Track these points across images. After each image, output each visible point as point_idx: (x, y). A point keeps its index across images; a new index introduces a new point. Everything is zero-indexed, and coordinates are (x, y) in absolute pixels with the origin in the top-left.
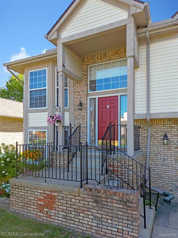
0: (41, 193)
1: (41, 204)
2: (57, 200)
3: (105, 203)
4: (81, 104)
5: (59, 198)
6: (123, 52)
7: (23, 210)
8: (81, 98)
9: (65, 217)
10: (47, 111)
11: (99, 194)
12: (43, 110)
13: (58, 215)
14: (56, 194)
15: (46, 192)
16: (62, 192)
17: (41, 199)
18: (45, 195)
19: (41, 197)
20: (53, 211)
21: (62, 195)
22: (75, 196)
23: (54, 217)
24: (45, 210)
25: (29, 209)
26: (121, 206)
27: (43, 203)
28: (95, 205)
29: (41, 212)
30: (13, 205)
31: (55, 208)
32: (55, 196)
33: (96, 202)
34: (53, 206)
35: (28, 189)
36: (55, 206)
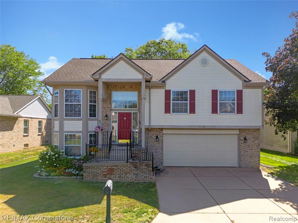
0: (105, 168)
1: (105, 174)
2: (115, 170)
3: (139, 167)
4: (107, 116)
5: (116, 169)
7: (93, 179)
8: (106, 112)
9: (120, 177)
10: (81, 120)
11: (137, 164)
12: (78, 119)
13: (116, 177)
14: (114, 167)
15: (108, 167)
16: (118, 166)
17: (105, 171)
18: (108, 169)
19: (105, 170)
20: (112, 176)
21: (118, 167)
22: (125, 167)
23: (113, 179)
24: (108, 176)
25: (97, 177)
26: (146, 167)
27: (106, 173)
28: (134, 169)
29: (105, 178)
30: (86, 178)
31: (114, 174)
32: (113, 169)
33: (135, 167)
34: (113, 173)
35: (96, 168)
36: (114, 173)
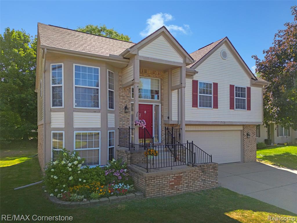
0: (172, 177)
1: (172, 185)
2: (183, 178)
3: (206, 171)
4: (126, 108)
5: (184, 176)
6: (158, 74)
7: (158, 194)
8: (125, 102)
9: (187, 186)
10: (100, 112)
11: (204, 167)
13: (184, 187)
14: (182, 174)
15: (176, 175)
16: (186, 172)
17: (172, 181)
18: (175, 177)
19: (173, 180)
20: (180, 186)
21: (186, 174)
22: (193, 172)
23: (181, 189)
24: (175, 187)
25: (163, 191)
26: (213, 170)
27: (174, 183)
28: (202, 173)
29: (172, 189)
30: (149, 194)
31: (182, 183)
32: (182, 176)
33: (203, 172)
34: (181, 182)
35: (162, 177)
36: (182, 182)
